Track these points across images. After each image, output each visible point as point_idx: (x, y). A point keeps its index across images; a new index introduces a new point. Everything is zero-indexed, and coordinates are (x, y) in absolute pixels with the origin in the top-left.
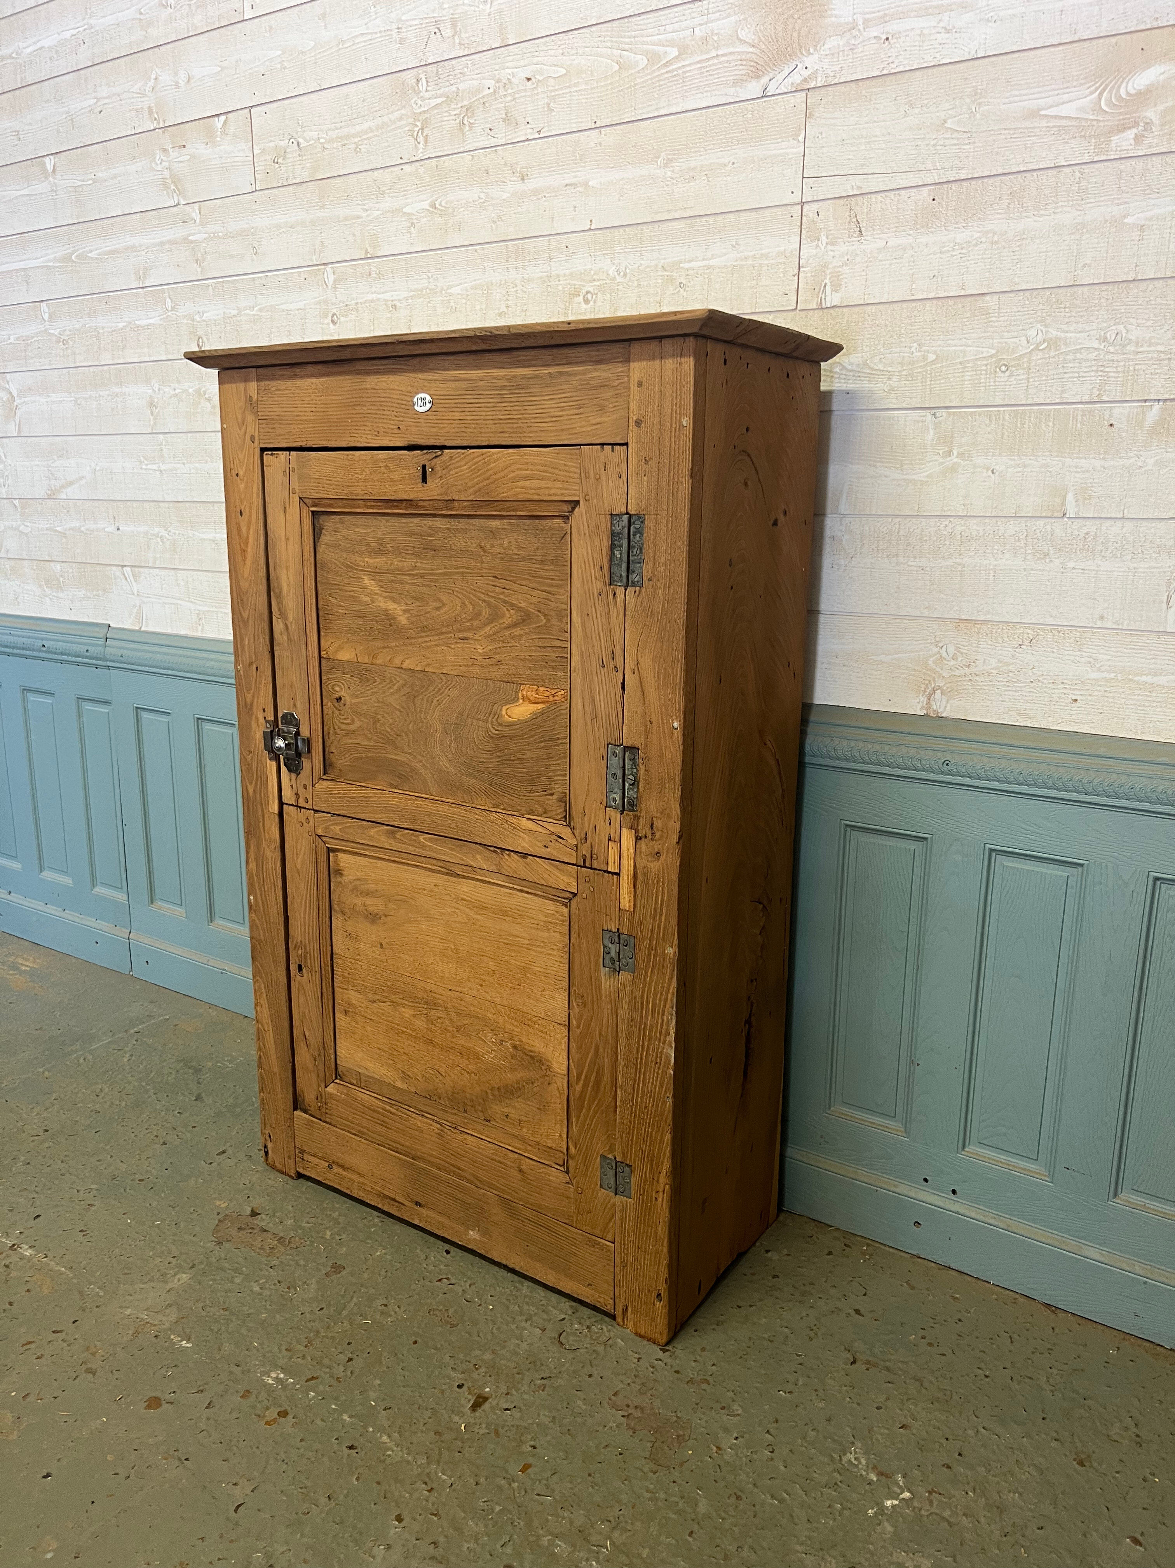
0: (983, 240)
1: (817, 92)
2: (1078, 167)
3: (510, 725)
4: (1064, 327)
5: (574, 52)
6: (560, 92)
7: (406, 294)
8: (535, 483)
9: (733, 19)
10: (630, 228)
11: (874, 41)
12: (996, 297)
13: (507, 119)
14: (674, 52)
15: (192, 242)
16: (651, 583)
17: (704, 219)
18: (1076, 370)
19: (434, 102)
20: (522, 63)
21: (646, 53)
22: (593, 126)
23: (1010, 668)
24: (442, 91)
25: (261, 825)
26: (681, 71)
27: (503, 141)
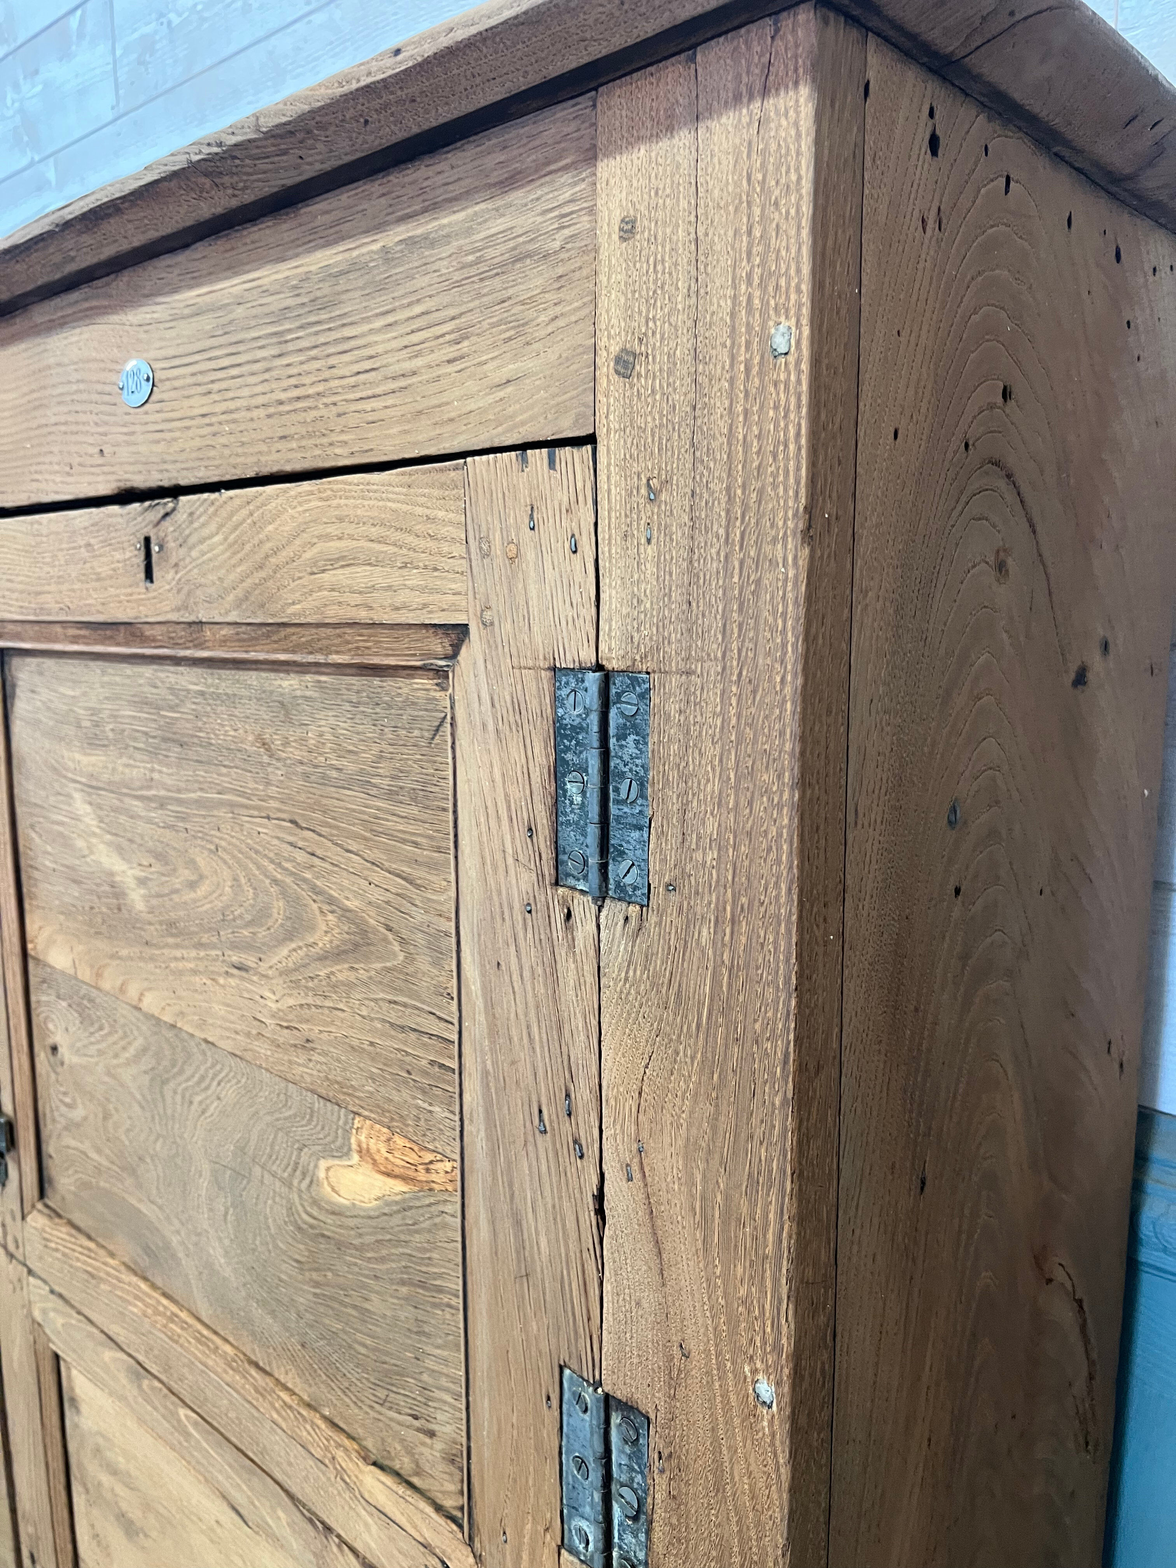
3: (336, 1212)
8: (361, 576)
16: (674, 897)
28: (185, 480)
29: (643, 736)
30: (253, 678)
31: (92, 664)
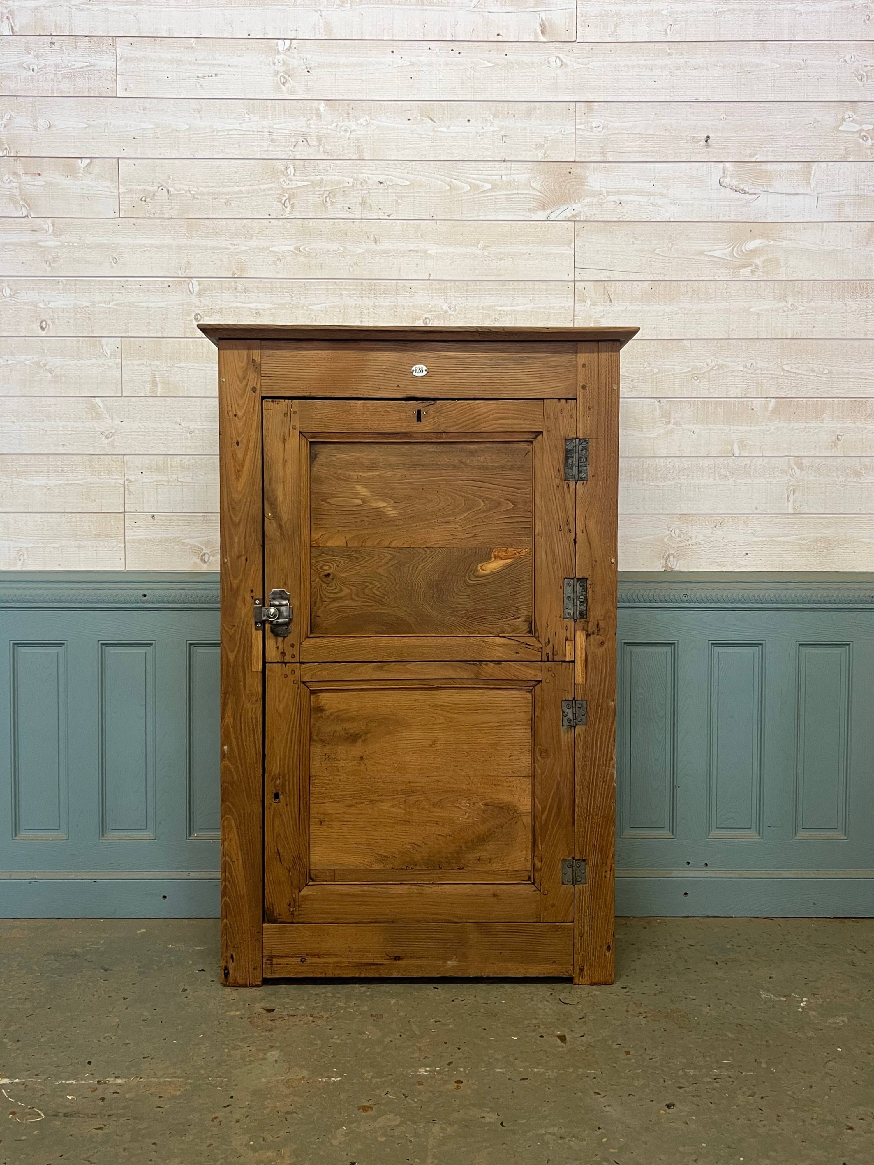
0: (680, 312)
1: (581, 223)
2: (725, 282)
3: (484, 576)
4: (725, 359)
5: (416, 173)
6: (406, 195)
7: (270, 306)
8: (509, 421)
9: (528, 176)
10: (460, 282)
11: (613, 203)
12: (689, 341)
13: (363, 204)
14: (489, 186)
15: (41, 247)
16: (594, 478)
17: (511, 283)
18: (733, 381)
19: (300, 184)
20: (376, 172)
21: (470, 184)
22: (431, 218)
23: (711, 539)
24: (307, 178)
25: (242, 683)
26: (493, 198)
27: (359, 217)
28: (440, 397)
29: (586, 450)
30: (459, 446)
31: (375, 446)
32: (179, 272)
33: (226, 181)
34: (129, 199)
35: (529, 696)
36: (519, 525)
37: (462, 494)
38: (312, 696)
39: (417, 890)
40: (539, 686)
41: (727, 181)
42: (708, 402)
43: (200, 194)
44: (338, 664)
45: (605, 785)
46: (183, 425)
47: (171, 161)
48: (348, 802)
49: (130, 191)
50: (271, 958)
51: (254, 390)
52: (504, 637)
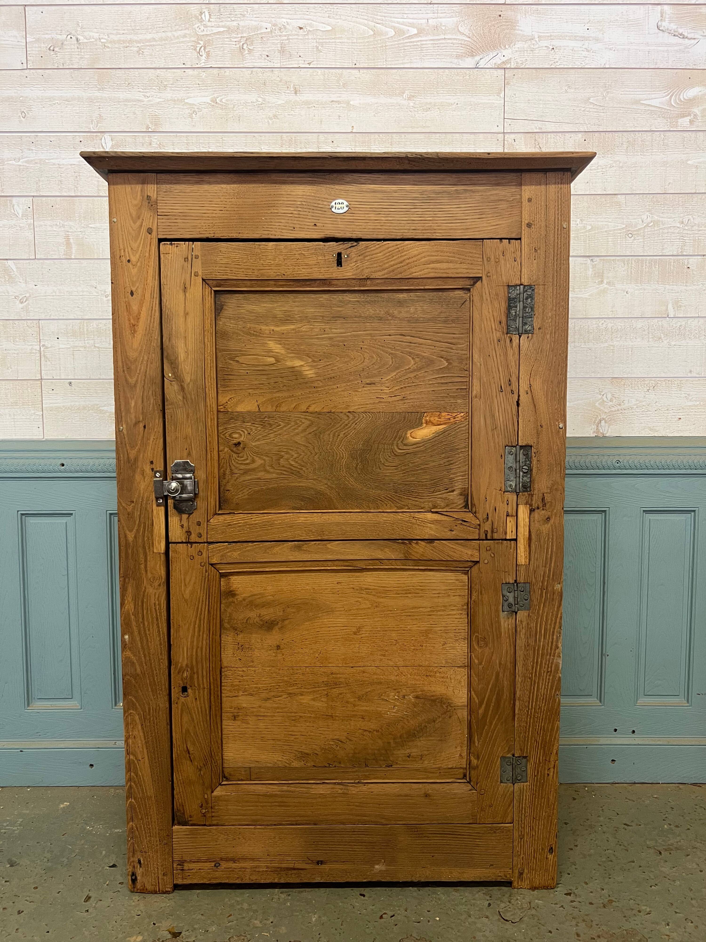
0: (614, 165)
1: (512, 71)
2: (662, 133)
3: (415, 444)
4: (661, 215)
5: (338, 17)
6: (327, 41)
8: (445, 265)
9: (455, 19)
11: (546, 48)
12: (624, 196)
13: (282, 51)
14: (415, 31)
16: (540, 331)
17: (438, 135)
18: (668, 238)
19: (216, 30)
20: (295, 17)
21: (394, 28)
22: (354, 66)
23: (644, 403)
24: (223, 24)
25: (142, 566)
26: (419, 43)
27: (279, 66)
28: (364, 237)
29: (532, 298)
30: (385, 295)
31: (289, 295)
32: (91, 126)
33: (138, 28)
34: (37, 49)
35: (465, 578)
36: (455, 386)
37: (389, 350)
38: (222, 579)
39: (341, 789)
40: (476, 567)
41: (665, 24)
42: (642, 260)
43: (111, 42)
44: (250, 544)
45: (550, 676)
46: (98, 287)
47: (80, 7)
48: (264, 695)
49: (38, 40)
50: (181, 863)
51: (150, 231)
52: (436, 512)
